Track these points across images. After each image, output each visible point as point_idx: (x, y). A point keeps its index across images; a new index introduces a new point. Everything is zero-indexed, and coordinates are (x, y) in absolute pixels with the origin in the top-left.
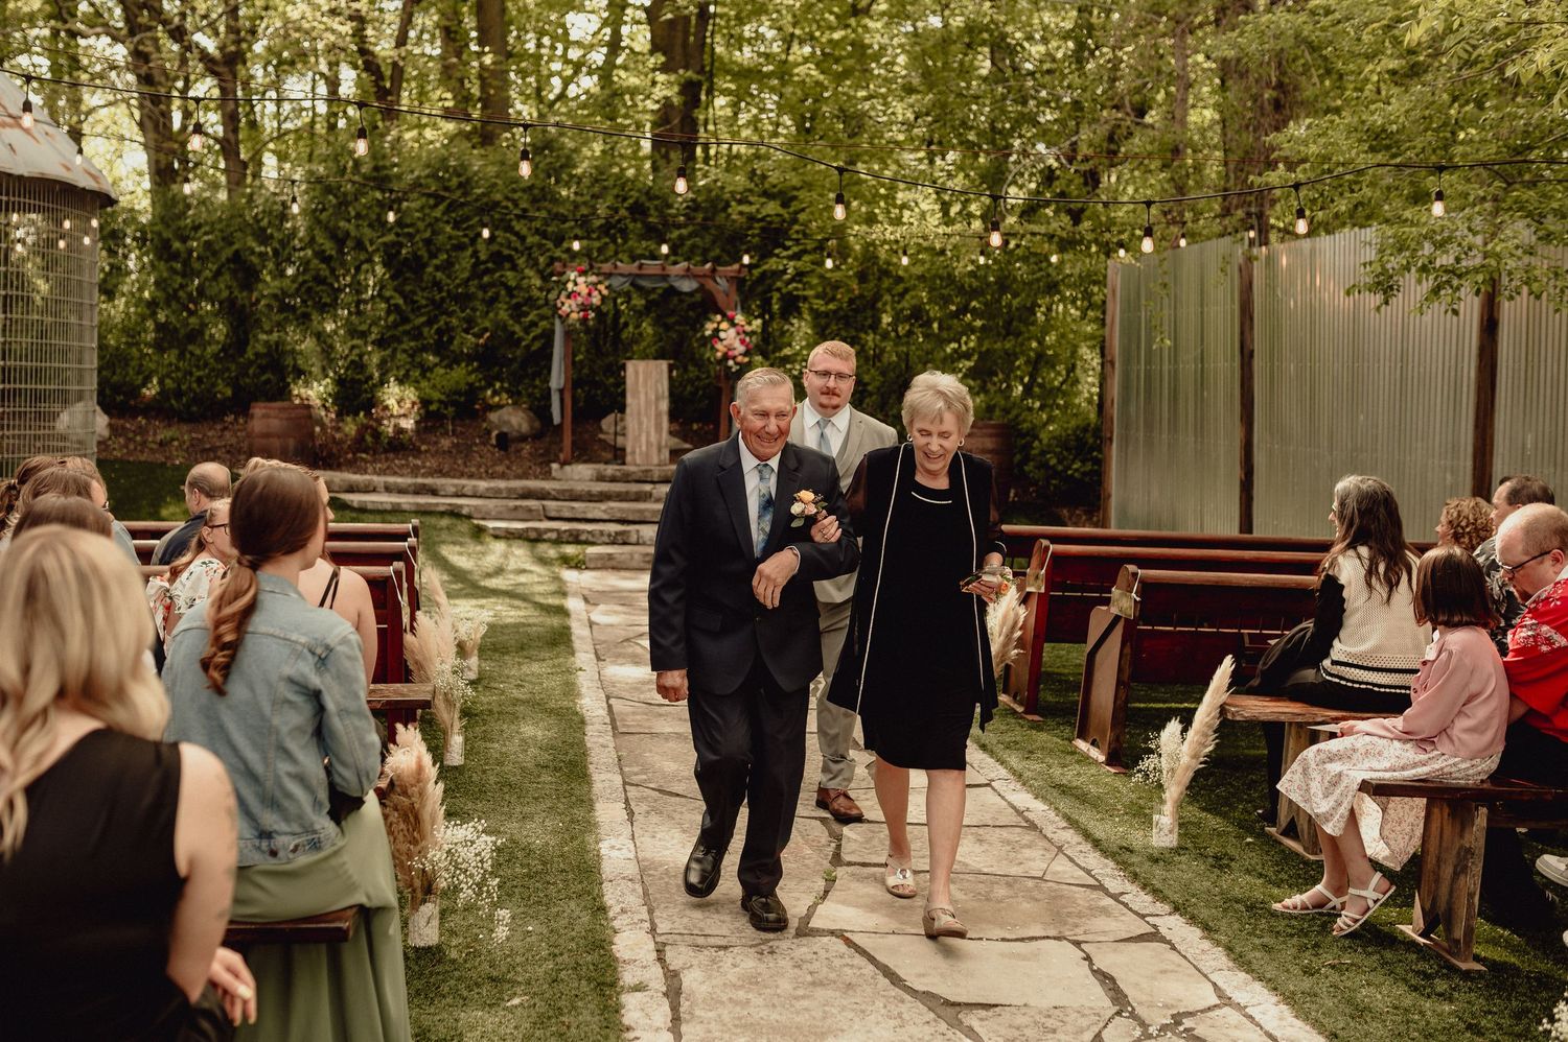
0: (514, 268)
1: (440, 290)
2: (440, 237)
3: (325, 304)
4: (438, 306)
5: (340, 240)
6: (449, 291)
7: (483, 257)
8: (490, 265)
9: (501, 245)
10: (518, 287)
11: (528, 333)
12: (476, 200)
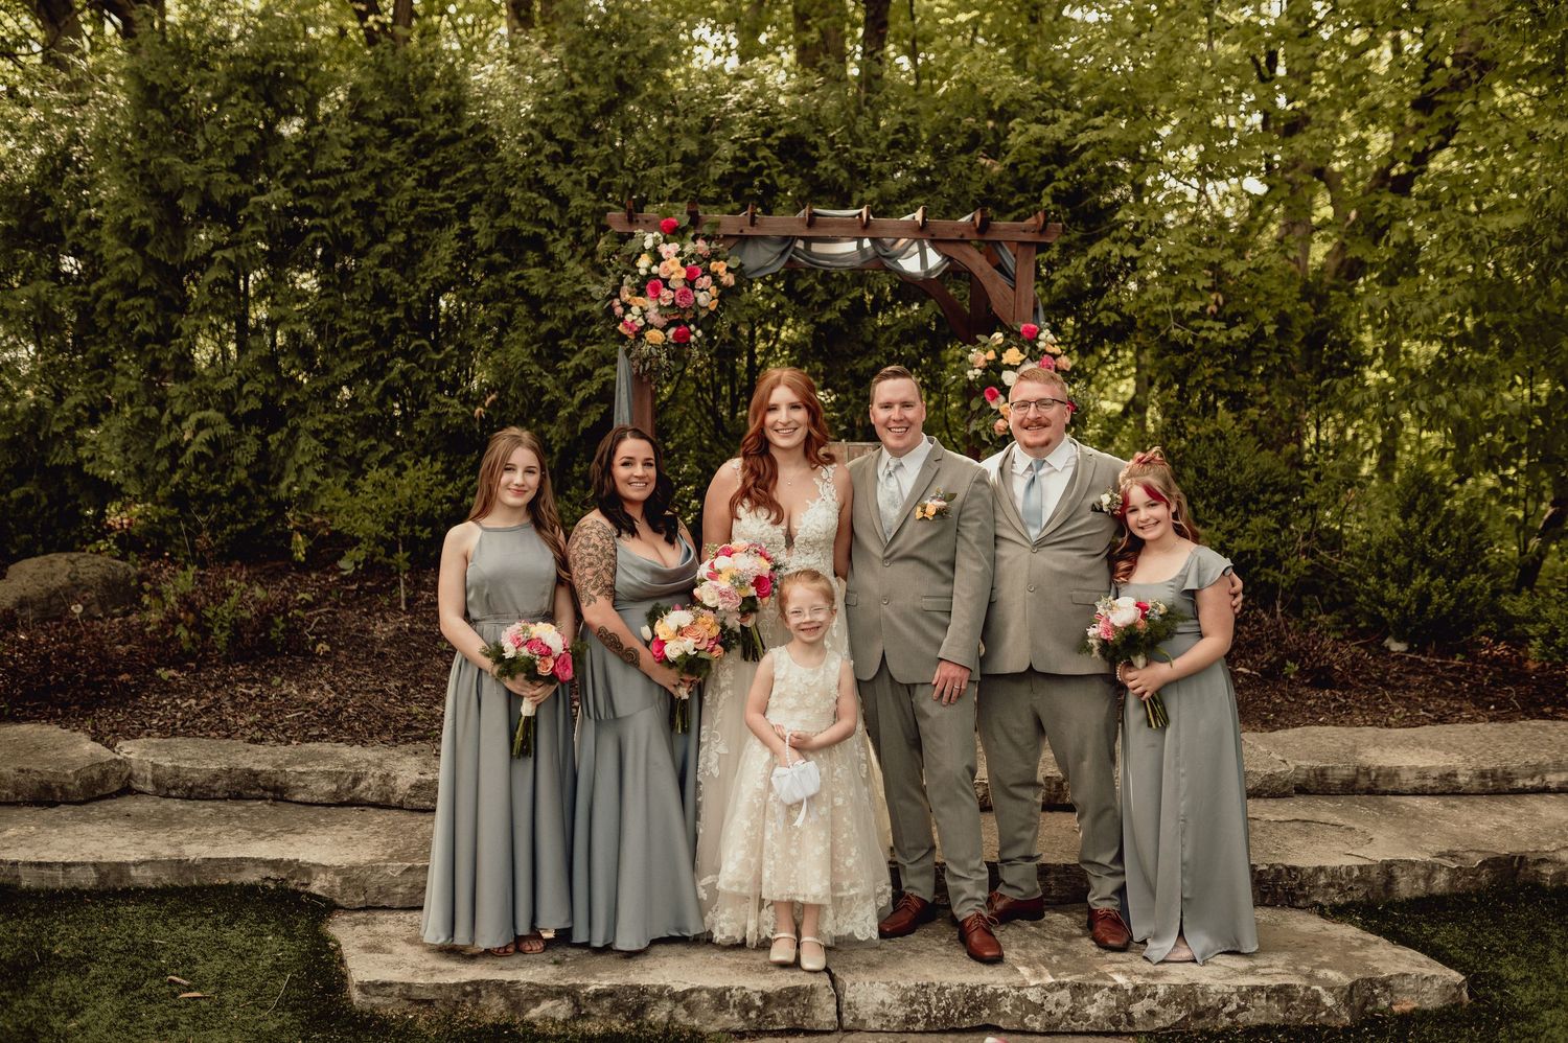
0: (547, 260)
1: (392, 306)
2: (393, 201)
3: (145, 338)
4: (383, 338)
5: (165, 200)
6: (408, 308)
7: (482, 241)
8: (497, 257)
9: (519, 215)
10: (550, 298)
11: (569, 389)
12: (471, 131)
